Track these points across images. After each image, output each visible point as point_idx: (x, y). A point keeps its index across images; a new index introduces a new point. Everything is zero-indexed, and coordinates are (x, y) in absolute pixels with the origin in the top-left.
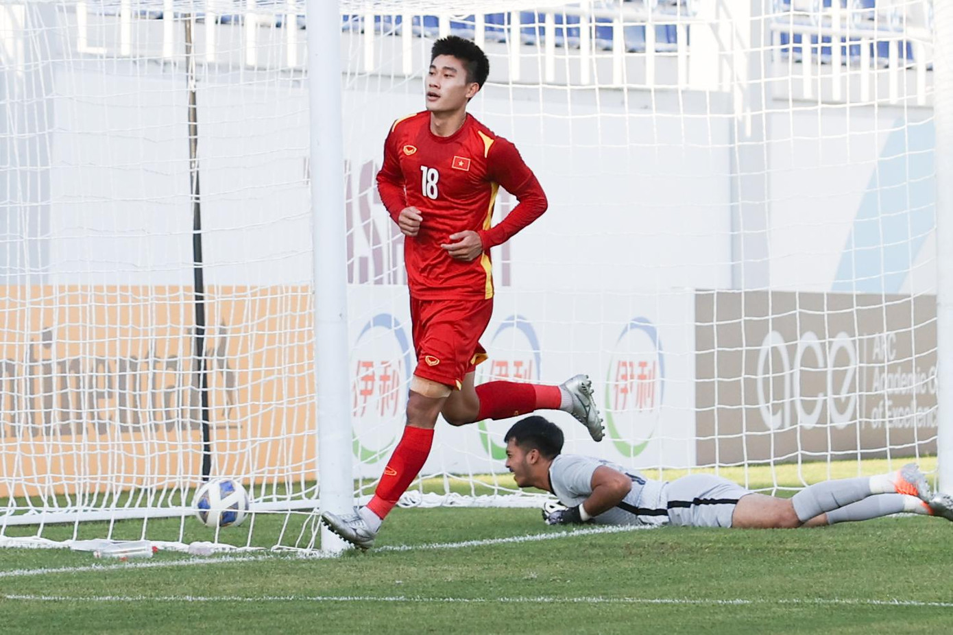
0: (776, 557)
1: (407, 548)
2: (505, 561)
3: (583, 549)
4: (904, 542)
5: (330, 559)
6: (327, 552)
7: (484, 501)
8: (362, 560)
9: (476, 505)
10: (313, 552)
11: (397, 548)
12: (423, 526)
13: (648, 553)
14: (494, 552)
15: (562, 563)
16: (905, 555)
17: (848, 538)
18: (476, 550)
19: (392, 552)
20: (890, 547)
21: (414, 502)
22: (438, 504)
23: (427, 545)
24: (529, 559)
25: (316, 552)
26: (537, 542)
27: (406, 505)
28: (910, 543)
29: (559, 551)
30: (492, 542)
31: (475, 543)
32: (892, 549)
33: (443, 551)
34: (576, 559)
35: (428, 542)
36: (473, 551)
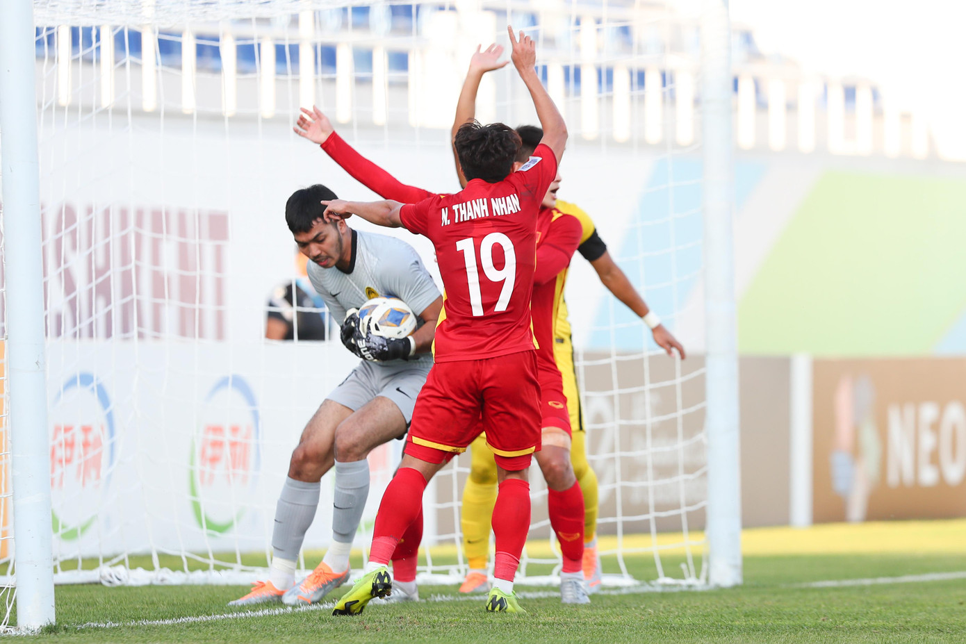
0: (528, 630)
1: (113, 625)
2: (224, 636)
3: (311, 624)
4: (671, 616)
5: (27, 636)
6: (23, 629)
7: (198, 577)
8: (63, 636)
9: (190, 582)
10: (8, 629)
11: (103, 625)
12: (131, 603)
13: (385, 628)
14: (211, 628)
15: (288, 638)
16: (672, 628)
17: (608, 611)
18: (191, 626)
19: (97, 629)
20: (655, 620)
21: (119, 580)
22: (147, 582)
23: (136, 621)
24: (252, 634)
25: (12, 630)
26: (259, 618)
27: (110, 582)
28: (678, 616)
29: (284, 625)
30: (209, 618)
31: (191, 619)
32: (658, 623)
33: (154, 628)
34: (304, 634)
35: (137, 618)
36: (188, 627)
